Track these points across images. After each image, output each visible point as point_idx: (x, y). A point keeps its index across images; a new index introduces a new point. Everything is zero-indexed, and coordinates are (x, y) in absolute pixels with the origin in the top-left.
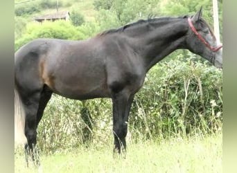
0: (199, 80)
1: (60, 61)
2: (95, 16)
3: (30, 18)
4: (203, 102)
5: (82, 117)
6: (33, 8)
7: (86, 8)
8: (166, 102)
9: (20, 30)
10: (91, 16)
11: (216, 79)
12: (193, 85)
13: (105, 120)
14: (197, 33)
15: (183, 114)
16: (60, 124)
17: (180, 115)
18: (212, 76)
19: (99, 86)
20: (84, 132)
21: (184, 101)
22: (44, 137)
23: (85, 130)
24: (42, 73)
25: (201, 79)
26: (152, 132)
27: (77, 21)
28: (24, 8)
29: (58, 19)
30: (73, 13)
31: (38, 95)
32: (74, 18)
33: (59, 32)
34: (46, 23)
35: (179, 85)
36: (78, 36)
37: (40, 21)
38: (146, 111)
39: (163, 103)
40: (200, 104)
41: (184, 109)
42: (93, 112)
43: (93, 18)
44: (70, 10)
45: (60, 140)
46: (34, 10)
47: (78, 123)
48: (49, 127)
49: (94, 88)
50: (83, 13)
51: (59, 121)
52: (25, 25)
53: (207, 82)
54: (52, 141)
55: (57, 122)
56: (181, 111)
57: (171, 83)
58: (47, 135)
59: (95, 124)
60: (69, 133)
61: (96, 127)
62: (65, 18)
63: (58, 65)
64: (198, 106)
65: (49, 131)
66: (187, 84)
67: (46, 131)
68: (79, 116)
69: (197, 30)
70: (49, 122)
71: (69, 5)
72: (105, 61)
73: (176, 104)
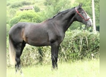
0: (86, 37)
1: (30, 31)
2: (44, 8)
3: (18, 9)
4: (88, 46)
5: (39, 52)
6: (19, 5)
7: (41, 5)
8: (73, 46)
9: (14, 14)
10: (43, 8)
11: (93, 37)
12: (84, 40)
13: (48, 53)
14: (79, 14)
15: (80, 51)
16: (30, 55)
17: (79, 52)
18: (92, 36)
19: (46, 41)
20: (40, 58)
21: (81, 46)
22: (24, 60)
23: (40, 57)
24: (23, 35)
25: (87, 37)
26: (67, 58)
27: (37, 10)
28: (15, 5)
29: (29, 9)
30: (35, 7)
31: (21, 44)
32: (36, 9)
33: (30, 15)
34: (24, 11)
35: (78, 39)
36: (38, 16)
37: (22, 10)
38: (65, 50)
39: (72, 47)
40: (87, 47)
41: (80, 49)
42: (43, 50)
43: (44, 9)
44: (34, 6)
45: (30, 61)
46: (19, 6)
47: (37, 55)
48: (25, 56)
49: (44, 42)
50: (39, 7)
51: (30, 54)
52: (15, 12)
53: (90, 38)
54: (27, 62)
55: (29, 54)
56: (79, 50)
57: (75, 39)
58: (25, 60)
59: (44, 55)
60: (34, 59)
61: (45, 56)
62: (32, 9)
63: (29, 33)
64: (86, 48)
65: (26, 58)
66: (81, 39)
67: (24, 58)
68: (38, 52)
69: (79, 12)
70: (25, 54)
71: (33, 4)
72: (47, 31)
73: (77, 47)
